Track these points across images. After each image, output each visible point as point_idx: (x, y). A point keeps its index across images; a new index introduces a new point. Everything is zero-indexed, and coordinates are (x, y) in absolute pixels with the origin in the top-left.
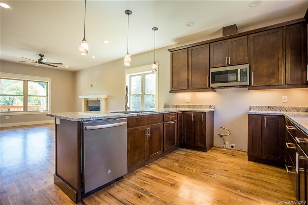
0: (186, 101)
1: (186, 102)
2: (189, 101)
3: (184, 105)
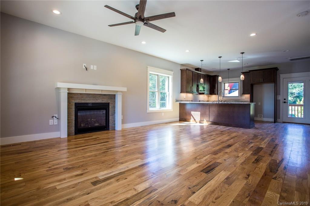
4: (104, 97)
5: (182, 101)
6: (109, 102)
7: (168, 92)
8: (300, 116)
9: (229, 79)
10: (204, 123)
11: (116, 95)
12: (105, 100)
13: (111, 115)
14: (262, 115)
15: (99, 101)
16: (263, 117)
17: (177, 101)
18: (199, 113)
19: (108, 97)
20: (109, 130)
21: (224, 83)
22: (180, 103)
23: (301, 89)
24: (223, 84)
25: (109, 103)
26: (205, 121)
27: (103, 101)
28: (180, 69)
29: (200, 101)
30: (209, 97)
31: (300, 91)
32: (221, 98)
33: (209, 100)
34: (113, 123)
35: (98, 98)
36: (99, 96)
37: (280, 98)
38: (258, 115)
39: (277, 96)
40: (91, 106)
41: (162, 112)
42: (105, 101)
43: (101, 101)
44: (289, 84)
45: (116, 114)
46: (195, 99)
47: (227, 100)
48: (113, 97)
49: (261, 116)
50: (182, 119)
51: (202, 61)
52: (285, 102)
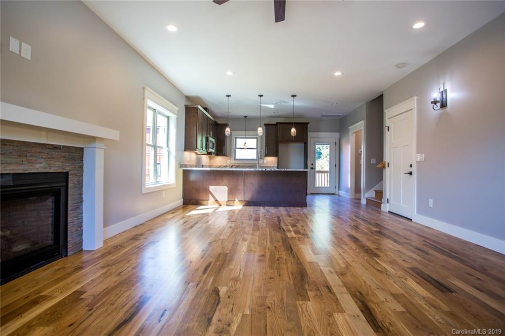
4: (54, 153)
5: (186, 166)
6: (67, 169)
7: (168, 149)
8: (326, 186)
9: (246, 132)
10: (235, 205)
11: (85, 151)
12: (58, 164)
13: (71, 210)
15: (39, 167)
17: (181, 166)
18: (225, 189)
19: (63, 155)
20: (67, 255)
21: (236, 138)
22: (183, 170)
24: (234, 139)
25: (67, 173)
26: (237, 200)
27: (50, 167)
28: (185, 105)
29: (203, 166)
30: (212, 160)
32: (232, 162)
34: (76, 231)
35: (34, 159)
36: (38, 150)
39: (307, 161)
40: (10, 186)
41: (163, 190)
42: (56, 167)
43: (45, 168)
44: (317, 146)
45: (84, 206)
46: (199, 163)
47: (240, 165)
48: (76, 155)
50: (191, 200)
51: (228, 96)
52: (312, 168)
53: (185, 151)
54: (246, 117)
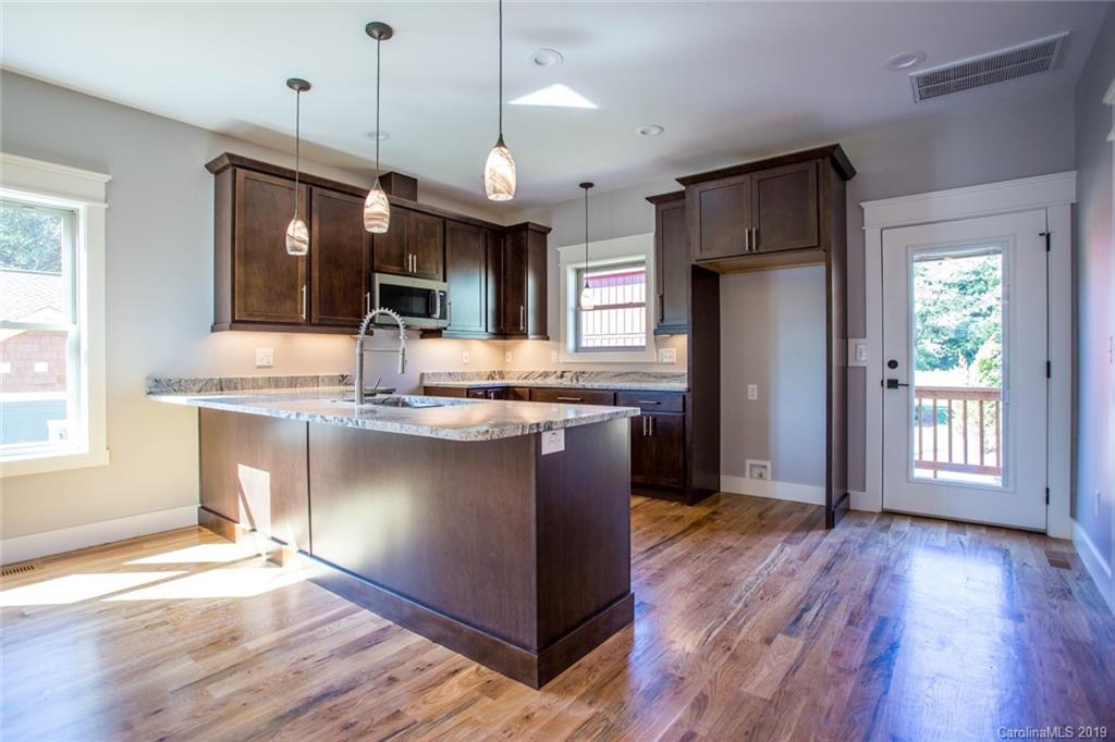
0: (258, 364)
1: (259, 367)
2: (272, 363)
3: (253, 379)
14: (768, 464)
16: (775, 477)
21: (576, 272)
23: (965, 315)
24: (571, 278)
26: (293, 545)
30: (509, 354)
31: (961, 321)
33: (507, 369)
37: (867, 355)
38: (749, 462)
39: (851, 342)
44: (915, 266)
47: (589, 369)
49: (765, 467)
50: (209, 512)
52: (893, 384)
53: (214, 329)
54: (586, 185)
